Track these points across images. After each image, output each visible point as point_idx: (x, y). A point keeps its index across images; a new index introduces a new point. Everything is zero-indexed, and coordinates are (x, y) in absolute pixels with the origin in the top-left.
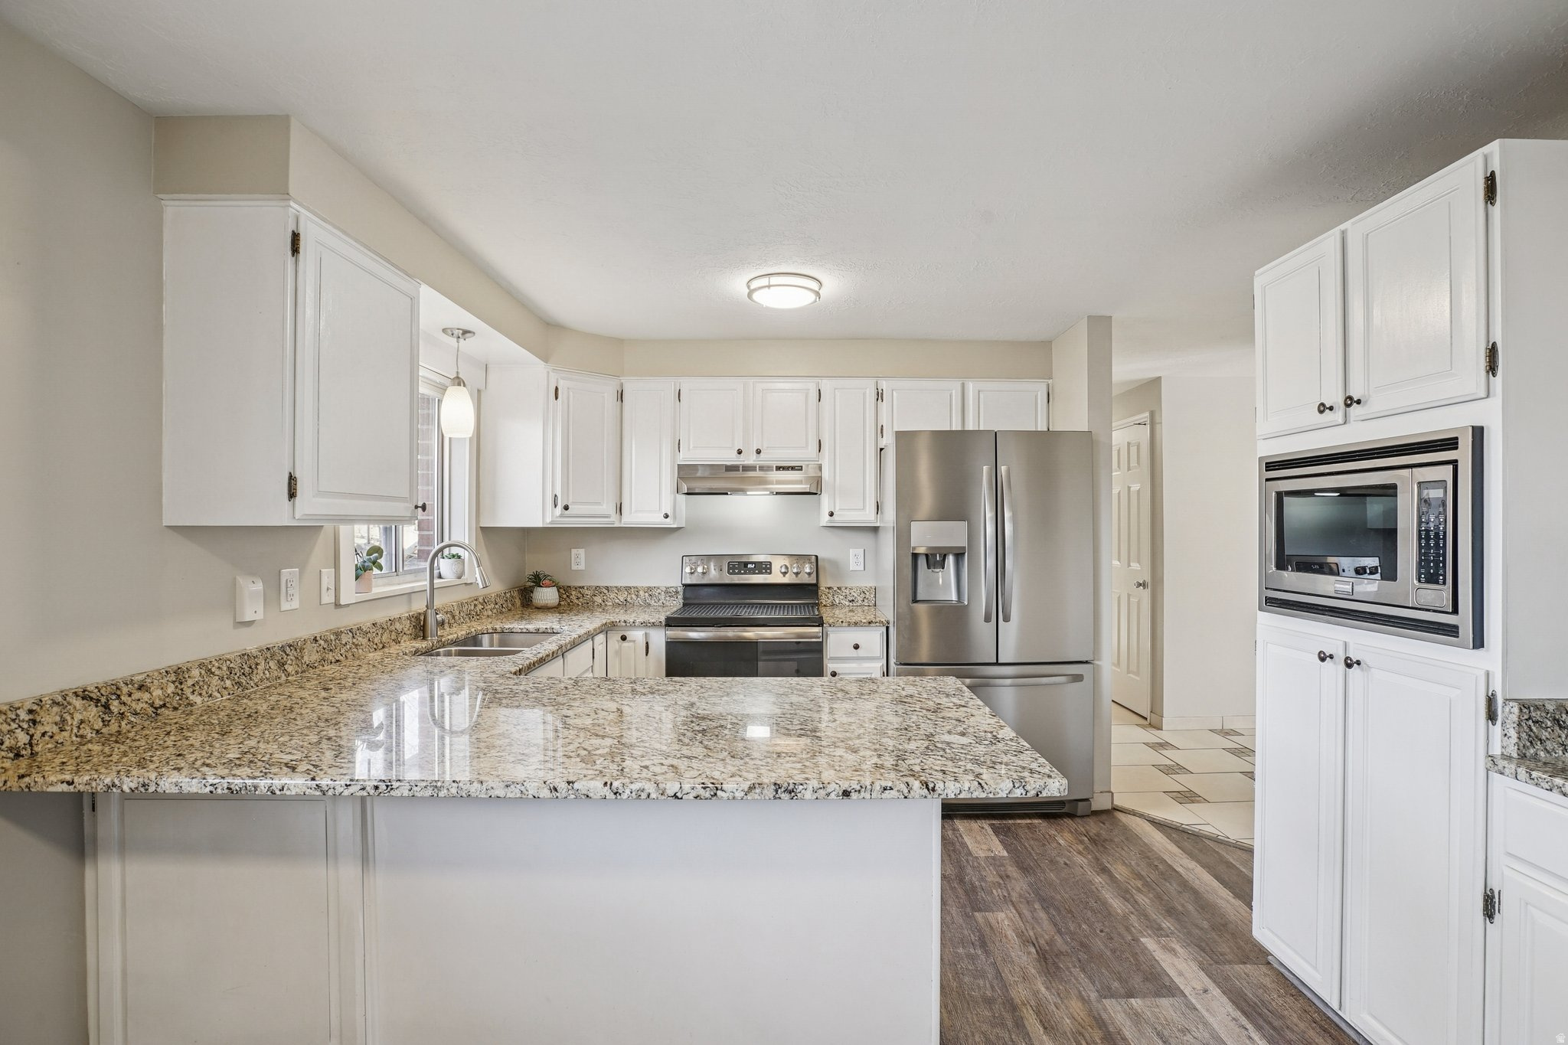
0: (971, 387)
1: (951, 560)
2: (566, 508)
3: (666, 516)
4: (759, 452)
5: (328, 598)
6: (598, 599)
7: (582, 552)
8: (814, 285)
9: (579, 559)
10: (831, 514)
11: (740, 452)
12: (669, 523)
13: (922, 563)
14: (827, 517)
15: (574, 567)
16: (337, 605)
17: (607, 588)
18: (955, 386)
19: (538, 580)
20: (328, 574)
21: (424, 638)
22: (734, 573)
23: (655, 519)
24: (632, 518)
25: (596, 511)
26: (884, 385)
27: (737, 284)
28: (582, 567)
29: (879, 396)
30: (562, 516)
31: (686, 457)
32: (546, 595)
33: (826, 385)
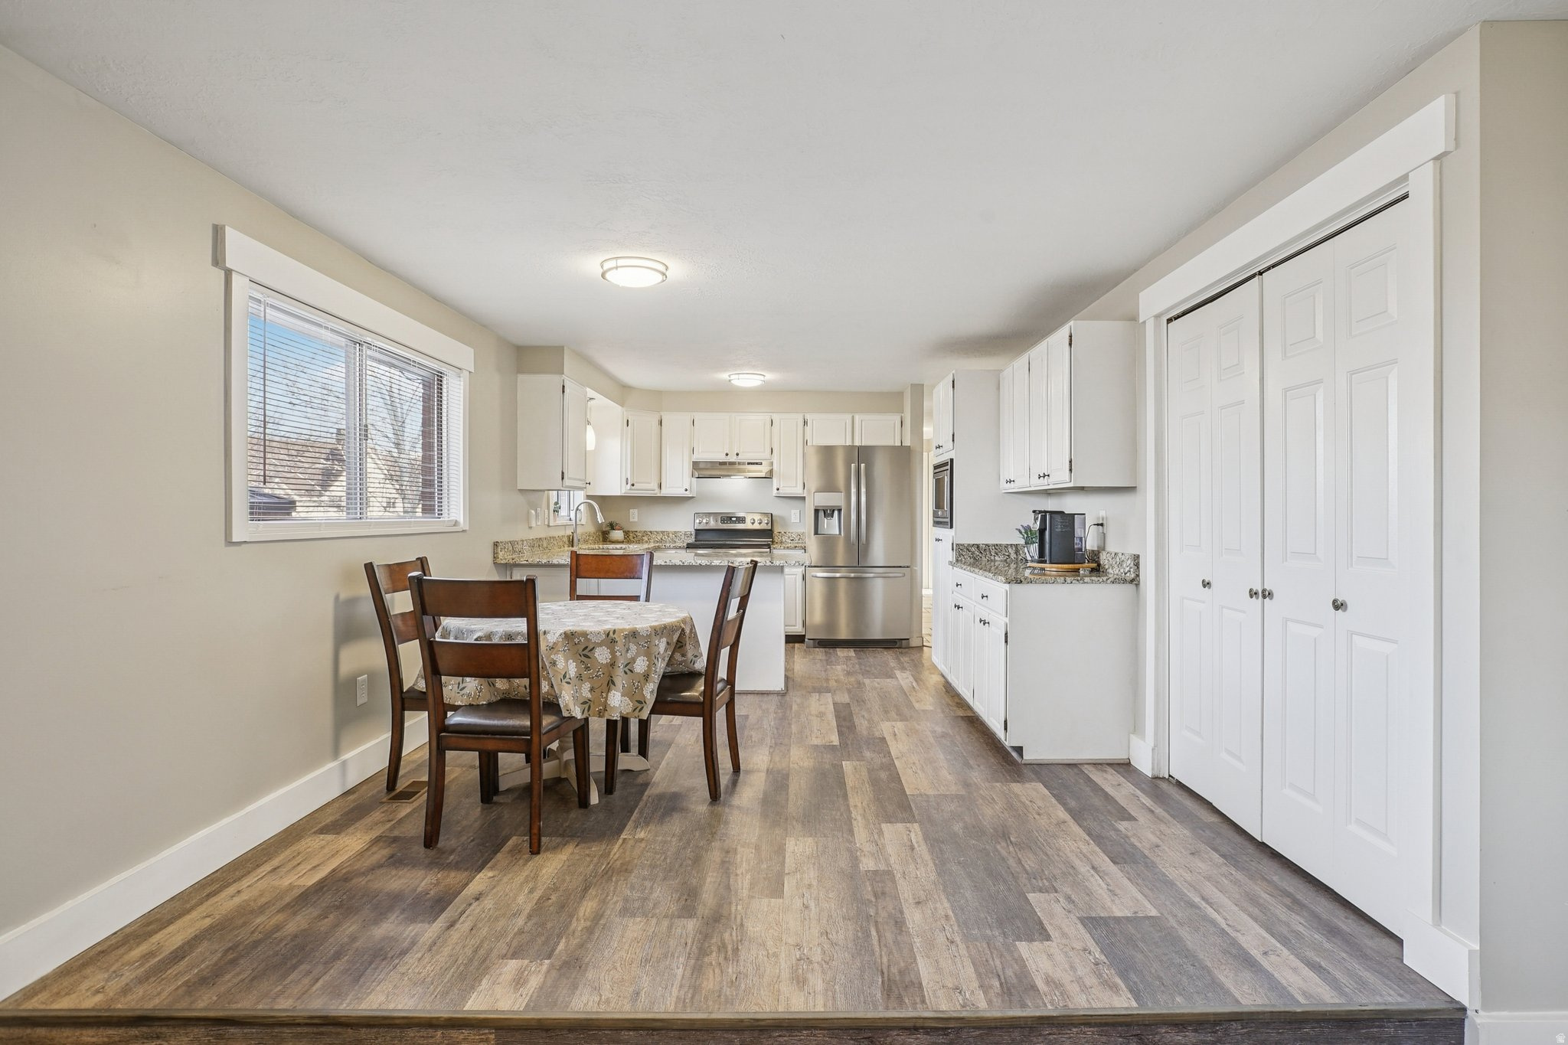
0: (857, 418)
1: (836, 513)
2: (633, 485)
3: (686, 490)
4: (737, 454)
5: (546, 523)
6: (646, 538)
7: (636, 511)
8: (762, 378)
9: (634, 515)
10: (778, 489)
11: (727, 455)
12: (688, 494)
13: (821, 514)
14: (776, 491)
15: (631, 520)
16: (549, 526)
17: (651, 532)
18: (848, 417)
19: (612, 526)
20: (546, 511)
21: (572, 546)
22: (724, 523)
23: (679, 492)
24: (666, 491)
25: (647, 487)
26: (808, 417)
27: (724, 376)
28: (636, 520)
29: (805, 423)
30: (630, 489)
31: (696, 457)
32: (617, 535)
33: (776, 417)
